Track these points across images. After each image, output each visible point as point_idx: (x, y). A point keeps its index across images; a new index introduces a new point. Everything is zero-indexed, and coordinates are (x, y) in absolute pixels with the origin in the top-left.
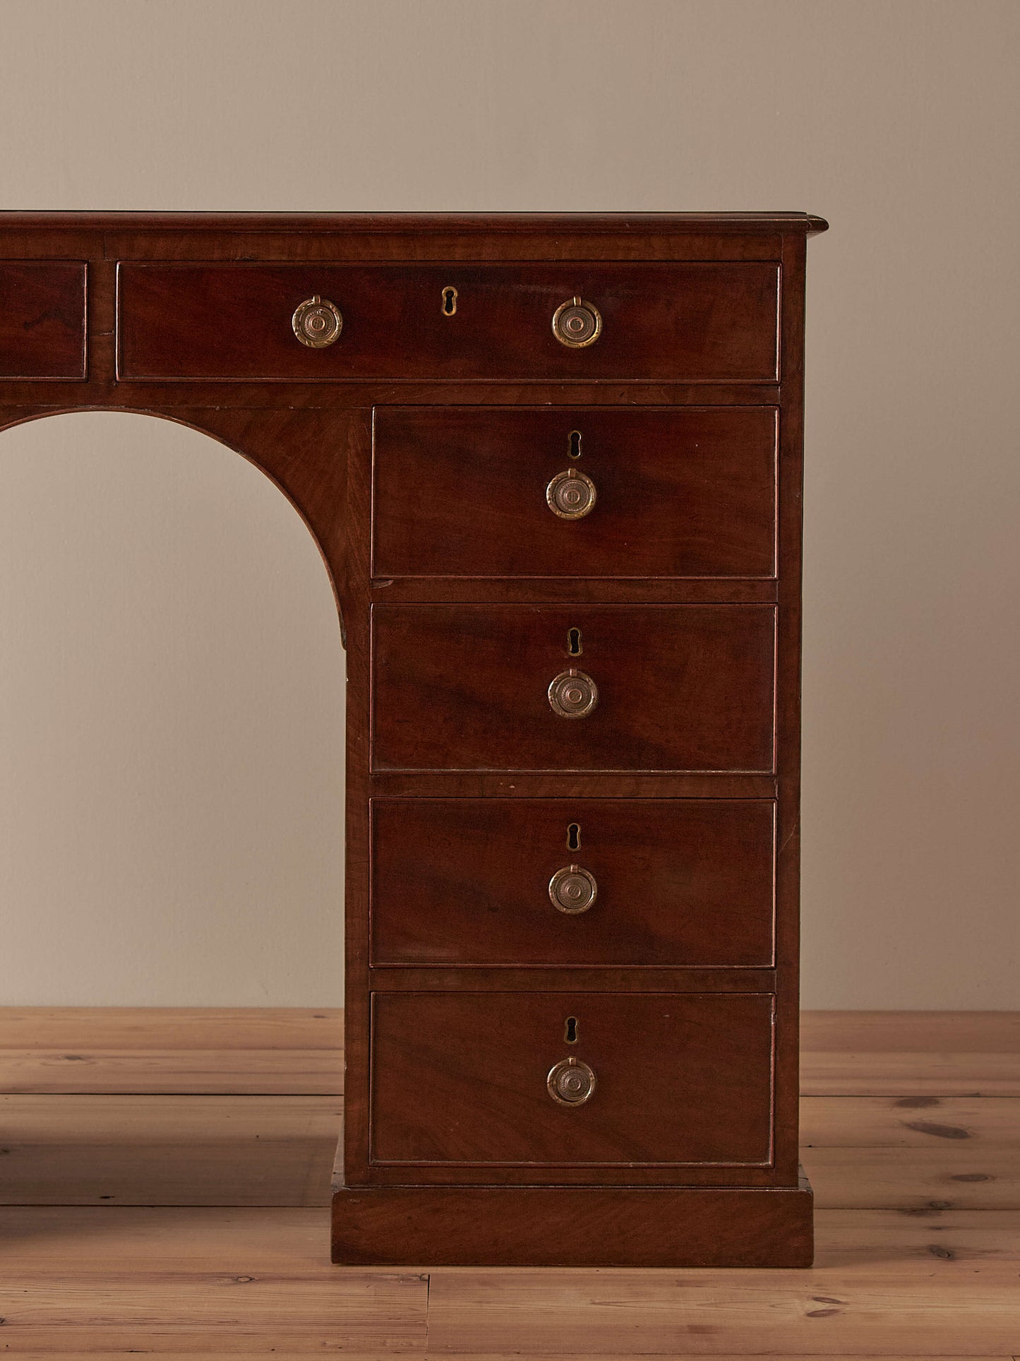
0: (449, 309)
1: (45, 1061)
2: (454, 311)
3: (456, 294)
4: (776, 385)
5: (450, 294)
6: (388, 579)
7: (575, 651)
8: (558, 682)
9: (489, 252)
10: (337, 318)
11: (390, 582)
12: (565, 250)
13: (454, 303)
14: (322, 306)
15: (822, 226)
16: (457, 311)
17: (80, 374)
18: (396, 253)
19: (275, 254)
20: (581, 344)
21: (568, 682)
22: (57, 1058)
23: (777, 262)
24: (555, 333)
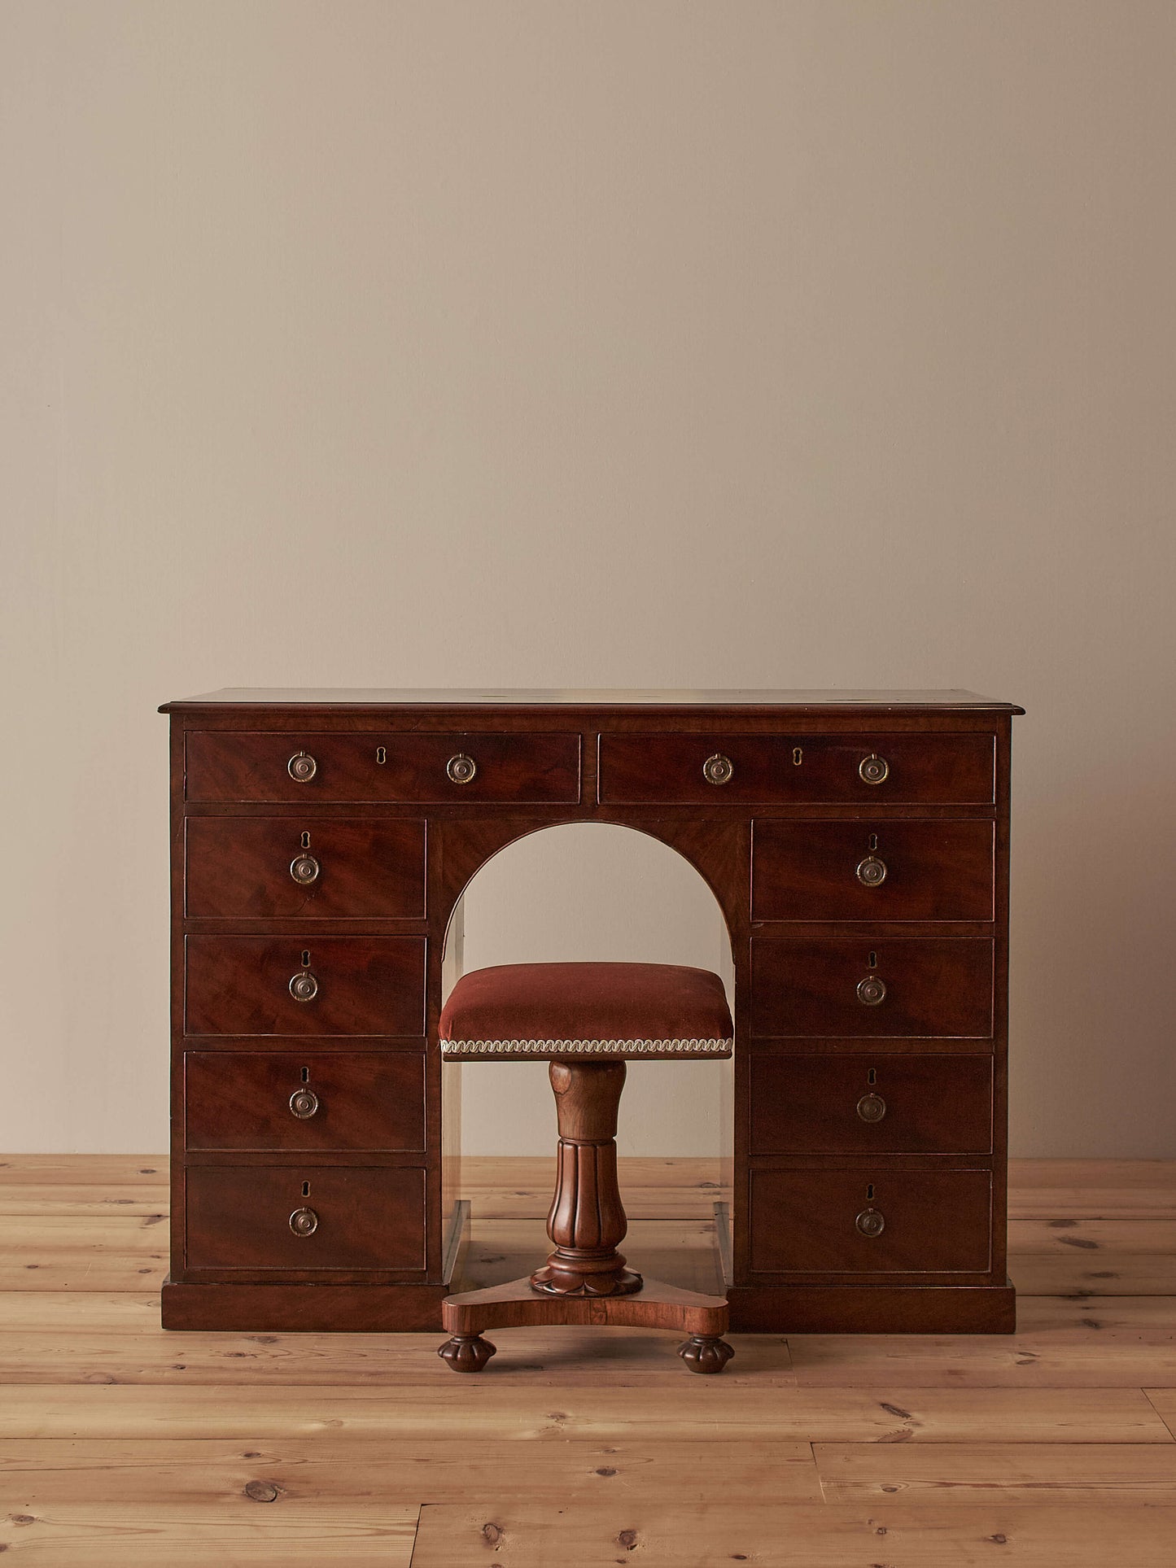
0: (797, 761)
1: (505, 1195)
2: (800, 762)
3: (801, 752)
4: (993, 806)
5: (798, 752)
6: (760, 923)
7: (873, 965)
8: (864, 983)
9: (821, 728)
10: (731, 767)
11: (762, 924)
12: (865, 727)
13: (800, 758)
14: (721, 760)
15: (1021, 712)
16: (802, 762)
17: (576, 800)
18: (765, 728)
19: (693, 728)
20: (876, 782)
21: (868, 984)
22: (511, 1193)
23: (994, 733)
24: (861, 775)
